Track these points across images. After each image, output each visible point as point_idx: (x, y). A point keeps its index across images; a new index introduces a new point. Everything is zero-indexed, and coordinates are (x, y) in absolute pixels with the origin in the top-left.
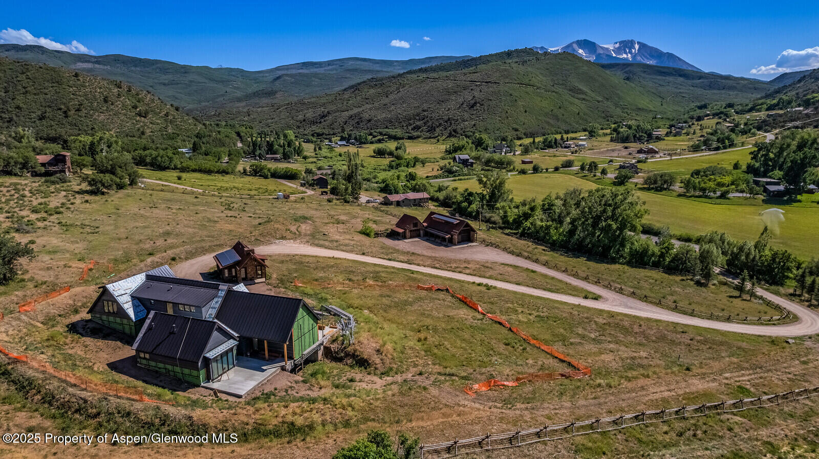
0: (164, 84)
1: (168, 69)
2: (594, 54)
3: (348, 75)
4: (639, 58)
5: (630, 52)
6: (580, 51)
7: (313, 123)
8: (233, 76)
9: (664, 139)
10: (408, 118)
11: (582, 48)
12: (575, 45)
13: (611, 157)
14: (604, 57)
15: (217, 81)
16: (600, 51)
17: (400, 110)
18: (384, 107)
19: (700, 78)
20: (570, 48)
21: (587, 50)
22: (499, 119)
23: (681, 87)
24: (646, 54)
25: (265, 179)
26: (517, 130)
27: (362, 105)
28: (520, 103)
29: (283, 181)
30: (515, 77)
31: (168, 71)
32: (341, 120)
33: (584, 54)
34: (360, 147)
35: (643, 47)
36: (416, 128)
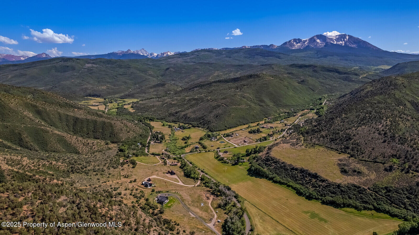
2: (324, 42)
4: (348, 44)
6: (318, 41)
7: (173, 115)
8: (149, 65)
9: (262, 132)
10: (200, 118)
11: (319, 39)
12: (315, 38)
13: (234, 143)
14: (329, 44)
15: (142, 71)
16: (328, 41)
17: (199, 114)
18: (194, 112)
19: (345, 73)
20: (313, 39)
21: (321, 40)
22: (222, 123)
23: (333, 79)
24: (352, 42)
25: (154, 156)
26: (226, 127)
27: (189, 109)
28: (232, 115)
29: (157, 157)
30: (234, 103)
31: (122, 66)
32: (181, 116)
33: (320, 42)
34: (182, 132)
35: (350, 37)
36: (201, 123)
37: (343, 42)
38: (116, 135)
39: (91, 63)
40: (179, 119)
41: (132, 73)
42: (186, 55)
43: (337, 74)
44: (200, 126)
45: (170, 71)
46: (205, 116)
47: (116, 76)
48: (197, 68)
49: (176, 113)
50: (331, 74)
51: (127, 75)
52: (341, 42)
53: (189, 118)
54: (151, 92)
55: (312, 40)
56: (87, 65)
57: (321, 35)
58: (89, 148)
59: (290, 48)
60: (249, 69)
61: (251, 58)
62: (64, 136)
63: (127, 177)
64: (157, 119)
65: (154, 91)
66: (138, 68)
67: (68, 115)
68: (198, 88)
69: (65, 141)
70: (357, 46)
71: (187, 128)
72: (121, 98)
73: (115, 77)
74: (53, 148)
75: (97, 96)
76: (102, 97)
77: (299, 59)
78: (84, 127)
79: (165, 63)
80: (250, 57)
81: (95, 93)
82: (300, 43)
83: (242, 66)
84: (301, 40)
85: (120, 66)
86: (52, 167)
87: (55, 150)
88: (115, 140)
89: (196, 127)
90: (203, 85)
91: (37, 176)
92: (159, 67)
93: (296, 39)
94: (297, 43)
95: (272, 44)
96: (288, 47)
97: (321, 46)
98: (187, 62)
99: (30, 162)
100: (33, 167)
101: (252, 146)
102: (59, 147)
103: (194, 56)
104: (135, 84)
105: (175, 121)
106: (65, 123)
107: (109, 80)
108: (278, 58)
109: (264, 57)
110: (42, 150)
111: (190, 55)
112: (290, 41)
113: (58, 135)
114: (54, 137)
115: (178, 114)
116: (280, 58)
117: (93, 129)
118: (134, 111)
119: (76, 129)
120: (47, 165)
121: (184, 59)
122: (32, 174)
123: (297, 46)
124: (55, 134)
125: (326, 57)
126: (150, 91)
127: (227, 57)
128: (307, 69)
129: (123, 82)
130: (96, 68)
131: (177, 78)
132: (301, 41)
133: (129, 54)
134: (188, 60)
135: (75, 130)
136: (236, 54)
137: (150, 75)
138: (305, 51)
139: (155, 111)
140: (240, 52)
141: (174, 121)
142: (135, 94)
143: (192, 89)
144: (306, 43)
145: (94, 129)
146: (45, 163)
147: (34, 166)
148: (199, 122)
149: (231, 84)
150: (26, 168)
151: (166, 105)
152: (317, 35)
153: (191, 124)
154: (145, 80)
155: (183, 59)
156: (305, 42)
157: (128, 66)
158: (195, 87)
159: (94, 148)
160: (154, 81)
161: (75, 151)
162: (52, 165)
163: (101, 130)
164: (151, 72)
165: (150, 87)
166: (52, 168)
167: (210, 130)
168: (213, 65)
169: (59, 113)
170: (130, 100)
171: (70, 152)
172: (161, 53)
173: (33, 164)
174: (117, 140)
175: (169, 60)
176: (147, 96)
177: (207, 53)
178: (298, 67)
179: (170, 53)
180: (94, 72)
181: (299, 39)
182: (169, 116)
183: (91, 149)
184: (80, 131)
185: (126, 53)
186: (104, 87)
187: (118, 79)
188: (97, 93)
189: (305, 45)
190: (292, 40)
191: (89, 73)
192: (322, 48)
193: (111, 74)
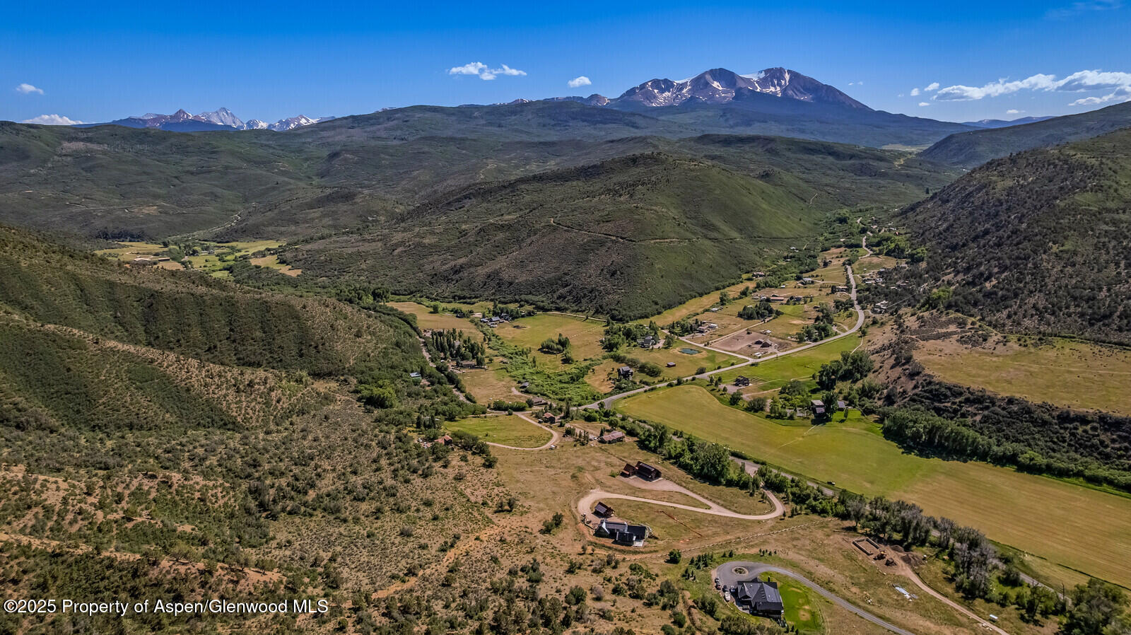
0: (192, 173)
1: (188, 147)
2: (732, 88)
3: (426, 149)
4: (790, 92)
5: (779, 85)
6: (716, 84)
7: (447, 280)
8: (269, 146)
9: (782, 314)
10: (551, 283)
11: (717, 81)
12: (708, 77)
13: (734, 352)
14: (746, 92)
15: (255, 163)
16: (741, 84)
17: (539, 271)
18: (521, 264)
19: (852, 157)
20: (702, 81)
21: (723, 82)
22: (640, 291)
23: (829, 172)
24: (799, 87)
25: (510, 414)
26: (656, 304)
27: (495, 256)
28: (657, 266)
29: (520, 414)
30: (649, 231)
31: (189, 149)
32: (479, 280)
33: (721, 88)
34: (517, 327)
35: (794, 75)
36: (561, 297)
37: (778, 88)
38: (320, 347)
39: (83, 140)
40: (474, 291)
41: (227, 168)
42: (371, 121)
43: (831, 159)
44: (563, 304)
45: (345, 159)
46: (565, 274)
47: (176, 177)
48: (424, 153)
49: (456, 272)
50: (817, 158)
51: (213, 174)
52: (772, 89)
53: (511, 284)
54: (313, 219)
55: (700, 83)
56: (66, 144)
57: (720, 69)
58: (259, 400)
59: (646, 103)
60: (576, 154)
61: (559, 128)
62: (152, 361)
63: (507, 507)
64: (395, 294)
65: (324, 216)
66: (241, 153)
67: (112, 285)
68: (474, 201)
69: (166, 380)
70: (813, 99)
71: (523, 316)
72: (218, 240)
73: (176, 181)
74: (123, 410)
75: (132, 236)
76: (152, 240)
77: (687, 129)
78: (189, 325)
79: (314, 141)
80: (555, 125)
81: (123, 227)
82: (669, 91)
83: (553, 144)
84: (672, 83)
85: (184, 150)
86: (177, 498)
87: (133, 418)
88: (324, 366)
89: (551, 310)
90: (490, 192)
91: (165, 563)
92: (300, 151)
93: (659, 81)
94: (662, 91)
95: (596, 95)
96: (641, 102)
97: (725, 98)
98: (379, 138)
99: (74, 486)
100: (100, 514)
101: (801, 355)
102: (144, 404)
103: (395, 122)
104: (246, 200)
105: (464, 298)
106: (109, 315)
107: (158, 190)
108: (633, 127)
109: (595, 124)
110: (74, 423)
111: (381, 120)
112: (643, 86)
113: (127, 356)
114: (113, 364)
115: (465, 274)
116: (637, 128)
117: (227, 329)
118: (299, 272)
119: (160, 334)
120: (148, 493)
121: (368, 130)
122: (138, 556)
123: (663, 98)
124: (113, 351)
125: (750, 125)
126: (312, 215)
127: (491, 124)
128: (747, 147)
129: (205, 194)
130: (104, 153)
131: (372, 180)
132: (672, 86)
133: (184, 122)
134: (383, 134)
135: (158, 337)
136: (513, 118)
137: (284, 173)
138: (692, 111)
139: (372, 270)
140: (522, 111)
141: (460, 298)
142: (264, 225)
143: (457, 205)
144: (685, 91)
145: (231, 330)
146: (141, 485)
147: (101, 506)
148: (555, 296)
149: (578, 184)
150: (71, 524)
151: (400, 249)
152: (712, 70)
153: (527, 302)
154: (274, 189)
155: (365, 132)
156: (682, 89)
157: (208, 148)
158: (466, 197)
159: (278, 401)
160: (308, 191)
161: (217, 418)
162: (173, 490)
163: (258, 334)
164: (283, 165)
165: (306, 204)
166: (175, 504)
167: (613, 318)
168: (468, 142)
169: (74, 278)
170: (254, 244)
171: (199, 424)
172: (280, 122)
173: (89, 494)
174: (332, 368)
175: (324, 134)
176: (303, 231)
177: (428, 115)
178: (719, 142)
179: (308, 121)
180: (103, 166)
181: (666, 81)
182: (431, 283)
183: (267, 404)
184: (178, 341)
185: (176, 121)
186: (153, 210)
187: (185, 185)
188: (131, 228)
189: (683, 95)
190: (650, 84)
191: (83, 169)
192: (729, 103)
193: (161, 172)
